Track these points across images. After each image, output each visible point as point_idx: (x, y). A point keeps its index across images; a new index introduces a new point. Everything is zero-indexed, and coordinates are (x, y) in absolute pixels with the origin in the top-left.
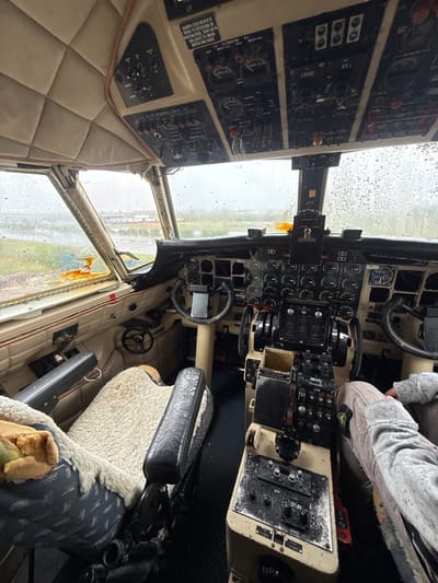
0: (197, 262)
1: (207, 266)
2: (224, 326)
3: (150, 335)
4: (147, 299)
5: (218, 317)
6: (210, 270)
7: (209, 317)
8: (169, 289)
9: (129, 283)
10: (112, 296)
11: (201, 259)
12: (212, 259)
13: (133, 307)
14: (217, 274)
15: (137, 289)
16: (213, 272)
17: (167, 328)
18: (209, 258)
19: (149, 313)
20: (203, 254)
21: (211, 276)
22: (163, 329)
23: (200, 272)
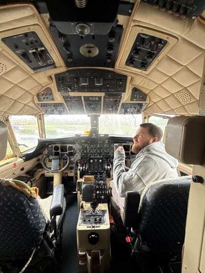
0: (52, 147)
1: (56, 148)
2: (66, 173)
3: (31, 182)
4: (29, 165)
5: (64, 168)
6: (58, 147)
7: (60, 169)
8: (39, 160)
9: (21, 158)
10: (15, 164)
11: (54, 146)
12: (59, 145)
13: (22, 169)
14: (61, 151)
15: (25, 160)
16: (59, 151)
17: (37, 179)
18: (57, 145)
19: (27, 173)
20: (55, 144)
21: (59, 152)
22: (35, 179)
23: (54, 151)
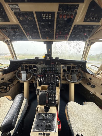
1: (26, 66)
2: (32, 81)
3: (9, 87)
4: (8, 76)
5: (29, 79)
6: (27, 67)
7: (27, 80)
8: (15, 73)
11: (24, 65)
12: (27, 65)
13: (3, 79)
14: (29, 68)
15: (4, 74)
16: (28, 68)
17: (15, 84)
18: (26, 64)
19: (9, 80)
22: (14, 84)
23: (24, 68)
